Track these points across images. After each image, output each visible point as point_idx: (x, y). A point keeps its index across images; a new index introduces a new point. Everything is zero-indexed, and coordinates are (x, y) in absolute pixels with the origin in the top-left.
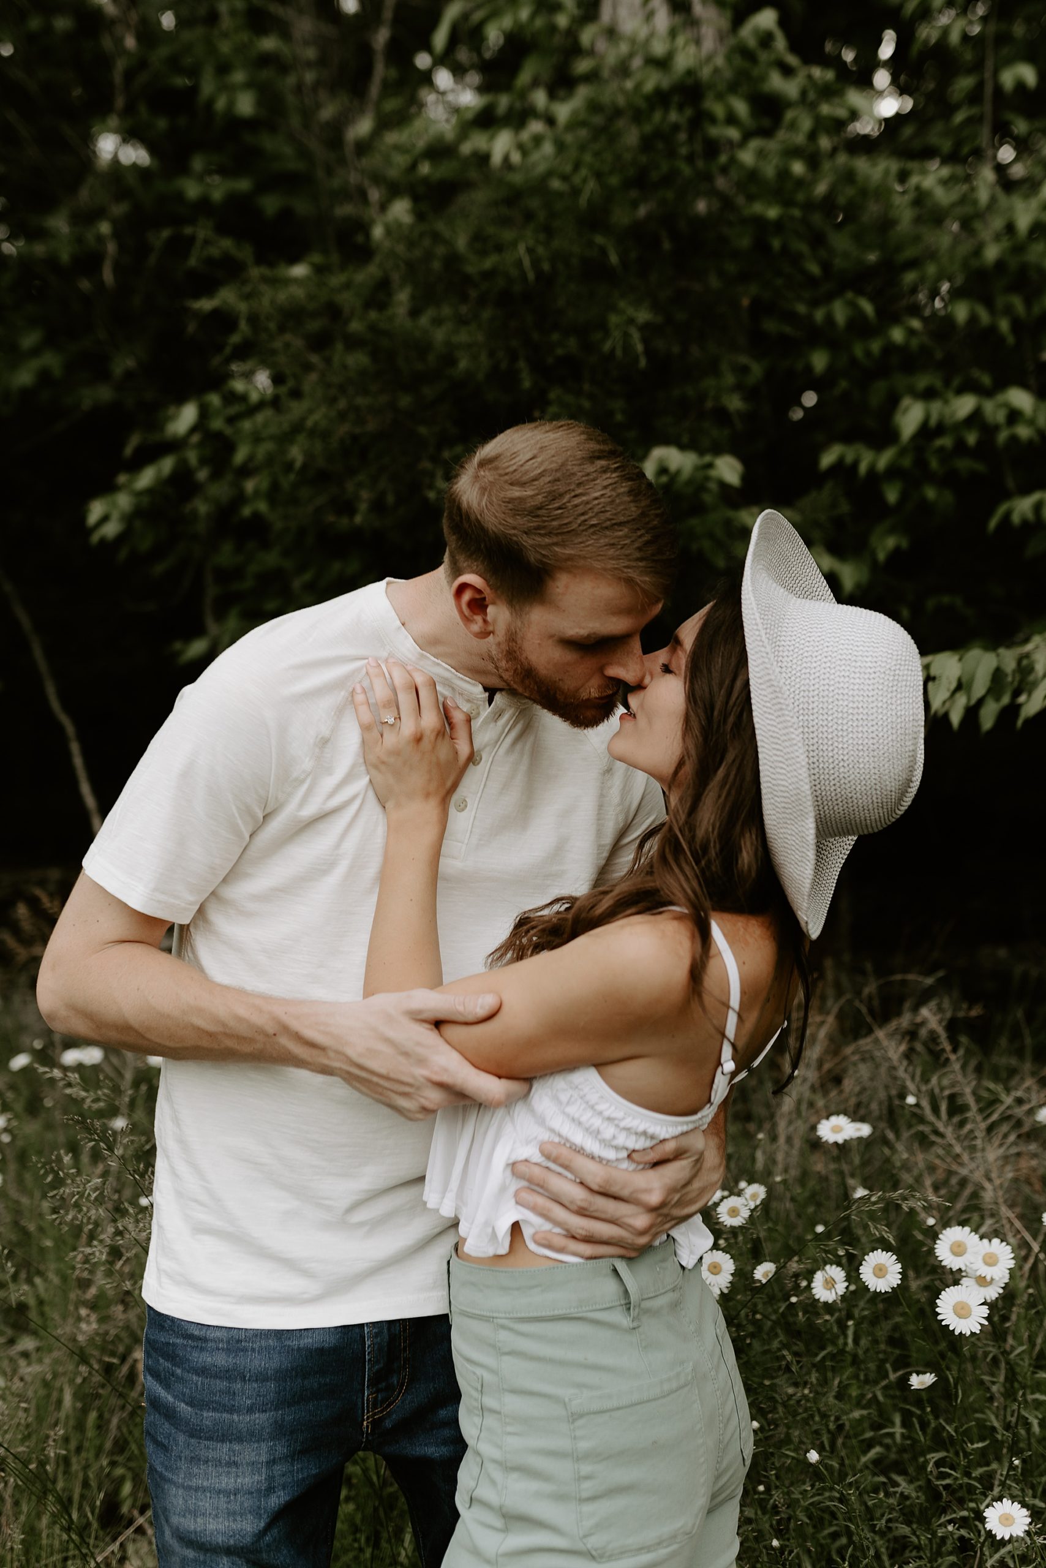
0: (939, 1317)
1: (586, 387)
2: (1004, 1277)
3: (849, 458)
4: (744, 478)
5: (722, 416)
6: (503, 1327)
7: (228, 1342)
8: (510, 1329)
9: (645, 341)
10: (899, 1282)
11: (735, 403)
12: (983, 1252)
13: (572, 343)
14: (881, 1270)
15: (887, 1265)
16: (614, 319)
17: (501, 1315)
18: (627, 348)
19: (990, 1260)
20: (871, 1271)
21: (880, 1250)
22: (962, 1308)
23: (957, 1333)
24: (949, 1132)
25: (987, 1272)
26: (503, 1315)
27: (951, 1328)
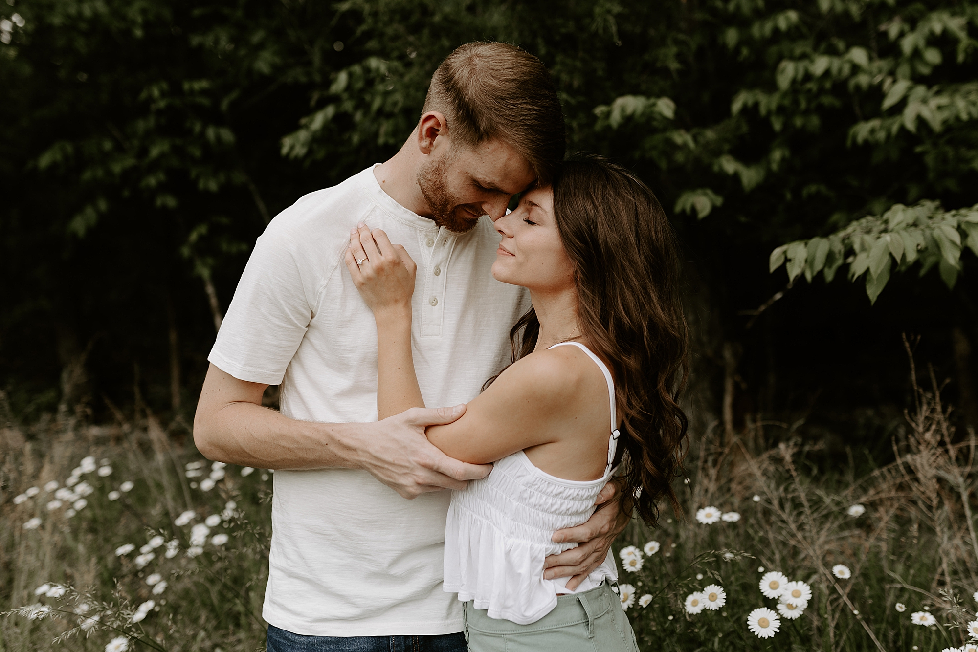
0: (749, 627)
1: (581, 54)
2: (804, 605)
3: (750, 102)
4: (676, 113)
5: (665, 72)
6: (510, 640)
7: (307, 645)
8: (515, 641)
9: (619, 25)
10: (724, 604)
11: (674, 65)
12: (792, 589)
13: (571, 25)
14: (713, 596)
15: (717, 594)
16: (597, 10)
17: (508, 633)
18: (606, 29)
19: (796, 594)
20: (707, 597)
21: (713, 585)
22: (764, 622)
23: (759, 637)
24: (790, 520)
25: (794, 601)
26: (510, 633)
27: (756, 634)
